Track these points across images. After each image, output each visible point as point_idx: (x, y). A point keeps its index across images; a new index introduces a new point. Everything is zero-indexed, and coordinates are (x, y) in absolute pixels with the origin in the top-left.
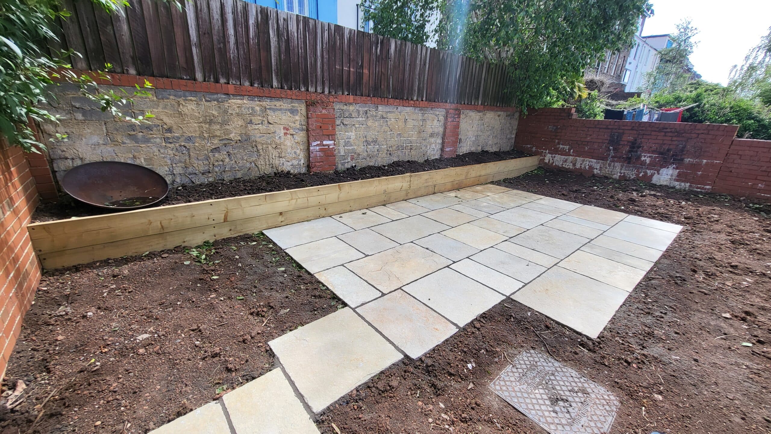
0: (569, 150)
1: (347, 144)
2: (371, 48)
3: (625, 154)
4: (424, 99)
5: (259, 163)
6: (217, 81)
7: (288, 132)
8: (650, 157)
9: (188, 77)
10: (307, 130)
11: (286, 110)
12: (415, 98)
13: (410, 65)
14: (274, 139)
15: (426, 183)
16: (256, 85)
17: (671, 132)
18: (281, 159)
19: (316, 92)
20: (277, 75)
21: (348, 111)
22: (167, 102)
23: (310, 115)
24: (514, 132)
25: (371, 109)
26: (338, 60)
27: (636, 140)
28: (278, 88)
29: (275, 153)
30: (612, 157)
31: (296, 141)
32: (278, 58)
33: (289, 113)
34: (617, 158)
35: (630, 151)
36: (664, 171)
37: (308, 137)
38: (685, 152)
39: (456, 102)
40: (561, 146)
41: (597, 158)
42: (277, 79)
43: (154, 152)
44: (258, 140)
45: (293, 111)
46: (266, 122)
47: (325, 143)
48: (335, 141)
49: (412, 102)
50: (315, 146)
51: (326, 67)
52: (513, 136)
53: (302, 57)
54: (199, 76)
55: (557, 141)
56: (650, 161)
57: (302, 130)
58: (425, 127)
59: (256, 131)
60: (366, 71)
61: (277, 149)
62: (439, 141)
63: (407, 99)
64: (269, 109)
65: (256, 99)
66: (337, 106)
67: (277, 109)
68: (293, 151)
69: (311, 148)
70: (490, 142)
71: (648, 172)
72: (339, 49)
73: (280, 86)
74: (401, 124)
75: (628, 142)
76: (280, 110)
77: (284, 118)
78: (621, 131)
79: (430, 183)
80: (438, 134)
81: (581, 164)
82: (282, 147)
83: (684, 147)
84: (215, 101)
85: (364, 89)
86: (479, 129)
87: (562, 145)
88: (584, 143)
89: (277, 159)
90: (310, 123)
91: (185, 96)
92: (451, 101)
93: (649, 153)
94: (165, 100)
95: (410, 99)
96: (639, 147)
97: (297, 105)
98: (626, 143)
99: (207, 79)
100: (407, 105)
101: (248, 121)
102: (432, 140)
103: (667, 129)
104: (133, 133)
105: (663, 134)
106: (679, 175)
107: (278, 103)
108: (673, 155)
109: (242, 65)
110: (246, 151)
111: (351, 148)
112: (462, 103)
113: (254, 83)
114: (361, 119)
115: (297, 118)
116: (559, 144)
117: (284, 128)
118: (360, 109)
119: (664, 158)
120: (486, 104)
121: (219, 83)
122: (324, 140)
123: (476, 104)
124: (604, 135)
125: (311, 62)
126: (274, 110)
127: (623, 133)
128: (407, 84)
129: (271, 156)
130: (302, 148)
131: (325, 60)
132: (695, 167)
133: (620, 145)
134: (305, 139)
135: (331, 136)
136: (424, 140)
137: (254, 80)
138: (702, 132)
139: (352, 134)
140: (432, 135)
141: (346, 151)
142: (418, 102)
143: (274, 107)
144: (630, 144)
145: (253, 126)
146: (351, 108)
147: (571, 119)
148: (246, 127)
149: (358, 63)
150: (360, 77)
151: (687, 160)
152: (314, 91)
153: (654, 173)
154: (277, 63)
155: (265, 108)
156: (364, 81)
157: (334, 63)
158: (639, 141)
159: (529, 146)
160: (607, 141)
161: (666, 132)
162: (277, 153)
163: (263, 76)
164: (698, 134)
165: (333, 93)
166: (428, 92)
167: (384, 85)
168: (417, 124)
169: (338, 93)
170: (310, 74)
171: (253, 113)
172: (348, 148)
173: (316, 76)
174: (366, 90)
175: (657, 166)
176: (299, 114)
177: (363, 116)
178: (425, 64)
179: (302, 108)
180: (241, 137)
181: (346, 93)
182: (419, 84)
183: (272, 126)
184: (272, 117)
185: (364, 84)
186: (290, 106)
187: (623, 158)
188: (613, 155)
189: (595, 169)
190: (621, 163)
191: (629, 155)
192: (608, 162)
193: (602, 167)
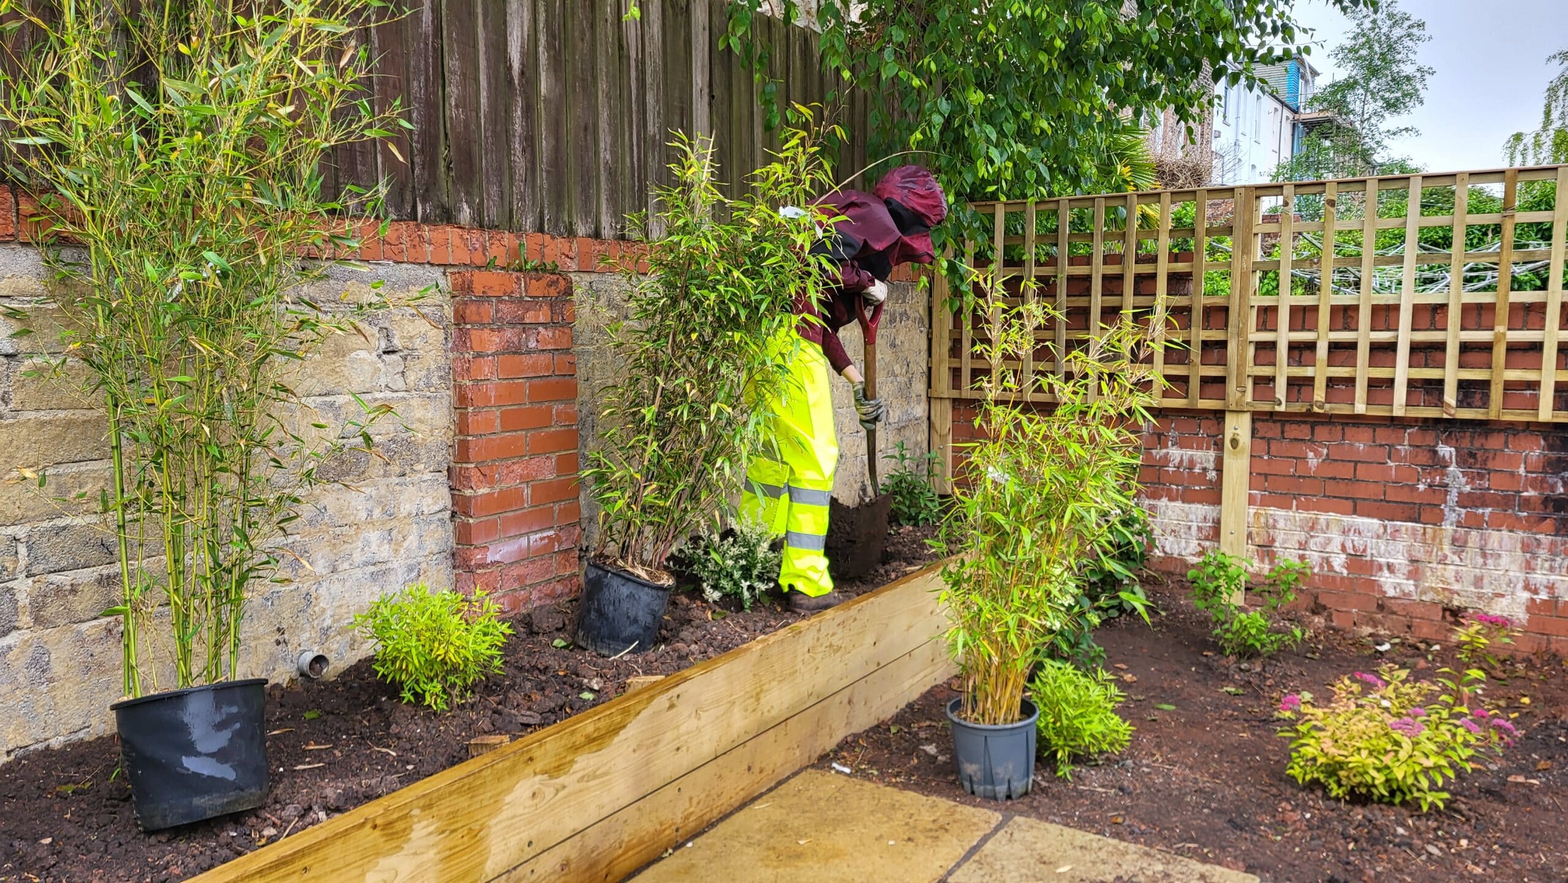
24: (921, 388)
34: (1493, 505)
39: (529, 222)
41: (1386, 510)
52: (919, 410)
88: (1292, 432)
92: (492, 212)
112: (581, 230)
133: (1488, 433)
187: (1526, 503)
188: (1468, 488)
189: (1380, 568)
190: (1520, 534)
191: (1553, 487)
192: (1448, 528)
193: (1420, 555)
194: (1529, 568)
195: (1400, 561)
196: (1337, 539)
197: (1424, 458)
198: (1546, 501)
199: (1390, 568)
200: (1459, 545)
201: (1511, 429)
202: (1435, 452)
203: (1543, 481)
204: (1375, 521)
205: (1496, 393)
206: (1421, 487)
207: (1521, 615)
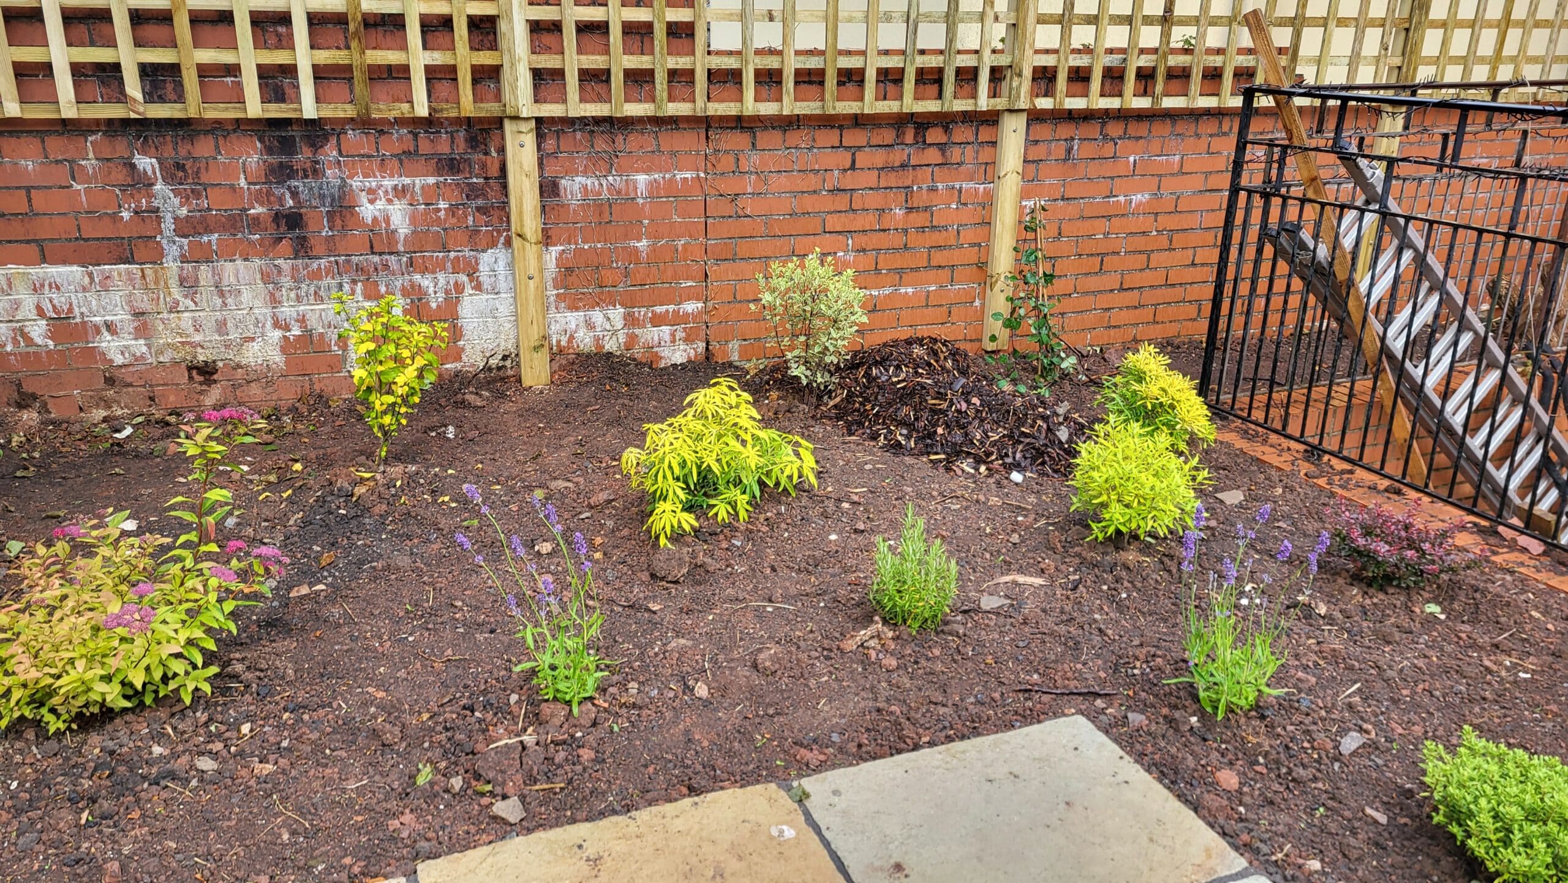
3: (259, 198)
30: (185, 227)
34: (217, 230)
35: (277, 178)
36: (495, 266)
41: (84, 253)
56: (413, 220)
71: (426, 283)
93: (384, 168)
106: (567, 271)
132: (608, 217)
133: (193, 136)
153: (459, 288)
175: (456, 242)
187: (255, 223)
188: (184, 212)
189: (98, 331)
190: (258, 262)
191: (281, 200)
192: (172, 265)
193: (145, 305)
194: (275, 301)
195: (121, 316)
196: (29, 302)
197: (120, 175)
198: (277, 217)
199: (110, 327)
200: (189, 285)
201: (218, 128)
202: (133, 166)
203: (269, 193)
204: (75, 268)
205: (190, 80)
206: (126, 215)
207: (277, 358)
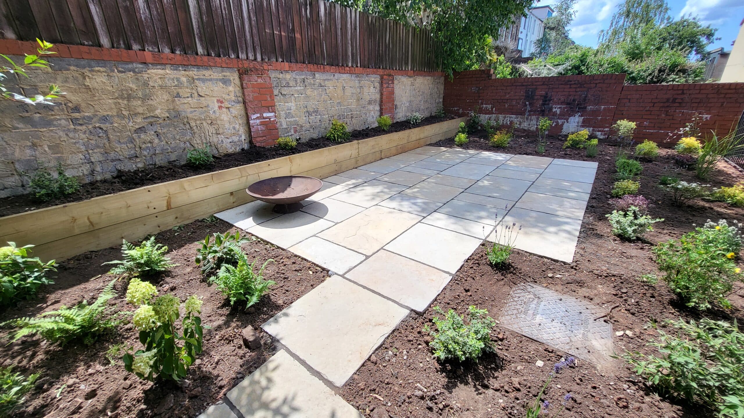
0: (492, 108)
1: (288, 115)
2: (300, 10)
3: (540, 108)
4: (359, 65)
5: (195, 142)
6: (129, 47)
7: (223, 105)
8: (560, 108)
9: (90, 43)
10: (244, 103)
11: (217, 80)
12: (350, 65)
13: (341, 29)
14: (208, 114)
15: (373, 149)
16: (178, 52)
17: (575, 84)
18: (219, 136)
19: (247, 59)
20: (201, 40)
21: (285, 79)
22: (68, 74)
23: (244, 84)
24: (442, 96)
25: (308, 77)
26: (267, 24)
27: (547, 94)
28: (205, 55)
29: (212, 130)
30: (529, 111)
31: (234, 115)
32: (199, 20)
33: (221, 84)
34: (533, 112)
35: (543, 104)
36: (571, 119)
37: (246, 109)
38: (587, 101)
39: (388, 68)
40: (484, 106)
41: (516, 114)
42: (202, 44)
43: (60, 137)
44: (190, 116)
45: (225, 82)
46: (196, 94)
47: (265, 115)
48: (275, 113)
49: (348, 68)
50: (255, 120)
51: (255, 31)
52: (441, 100)
53: (227, 19)
54: (105, 41)
55: (480, 101)
56: (560, 112)
57: (239, 102)
58: (363, 94)
59: (186, 106)
60: (298, 36)
61: (214, 125)
62: (378, 108)
63: (342, 65)
64: (196, 79)
65: (180, 68)
66: (273, 75)
67: (207, 80)
68: (231, 126)
69: (251, 122)
70: (422, 107)
71: (559, 121)
72: (267, 10)
73: (206, 53)
74: (340, 91)
75: (541, 96)
76: (211, 80)
77: (216, 89)
78: (535, 87)
79: (377, 149)
80: (375, 101)
81: (503, 121)
82: (219, 122)
83: (586, 97)
84: (130, 71)
85: (298, 55)
86: (412, 95)
87: (486, 104)
88: (504, 101)
89: (215, 136)
90: (246, 94)
91: (90, 66)
92: (384, 66)
93: (558, 104)
94: (64, 72)
95: (345, 65)
96: (550, 100)
97: (228, 74)
98: (539, 97)
99: (115, 45)
100: (343, 71)
101: (175, 95)
102: (371, 107)
103: (571, 81)
104: (26, 114)
105: (569, 86)
106: (584, 121)
107: (207, 73)
108: (578, 105)
109: (158, 29)
110: (178, 129)
111: (292, 120)
112: (394, 69)
113: (175, 50)
114: (299, 88)
115: (231, 88)
116: (482, 104)
117: (218, 101)
118: (297, 77)
119: (571, 108)
120: (415, 69)
121: (132, 49)
122: (264, 112)
123: (407, 69)
124: (520, 92)
125: (238, 25)
126: (204, 81)
127: (536, 89)
128: (340, 50)
129: (207, 134)
130: (241, 122)
131: (253, 23)
132: (595, 113)
133: (534, 100)
134: (243, 112)
135: (271, 108)
136: (364, 107)
137: (174, 46)
138: (599, 81)
139: (292, 105)
140: (370, 103)
141: (289, 123)
142: (353, 69)
143: (202, 77)
144: (542, 98)
145: (181, 99)
146: (288, 76)
147: (491, 79)
148: (173, 101)
149: (288, 27)
150: (292, 41)
151: (589, 108)
152: (246, 58)
153: (564, 122)
154: (199, 27)
155: (193, 79)
156: (297, 47)
157: (263, 25)
158: (549, 94)
159: (456, 108)
160: (524, 97)
161: (571, 85)
162: (214, 129)
163: (185, 41)
164: (596, 84)
165: (266, 60)
166: (362, 58)
167: (318, 51)
168: (355, 92)
169: (272, 60)
170: (239, 38)
171: (180, 85)
172: (290, 119)
173: (245, 40)
174: (300, 57)
175: (566, 115)
176: (233, 85)
177: (301, 85)
178: (355, 29)
179: (234, 77)
180: (169, 114)
181: (280, 60)
182: (352, 50)
183: (203, 98)
184: (203, 88)
185: (298, 50)
186: (221, 76)
187: (538, 111)
190: (536, 116)
191: (542, 108)
192: (526, 116)
193: (521, 121)
194: (537, 122)
195: (518, 122)
196: (509, 119)
204: (515, 116)
206: (523, 109)
207: (535, 130)
